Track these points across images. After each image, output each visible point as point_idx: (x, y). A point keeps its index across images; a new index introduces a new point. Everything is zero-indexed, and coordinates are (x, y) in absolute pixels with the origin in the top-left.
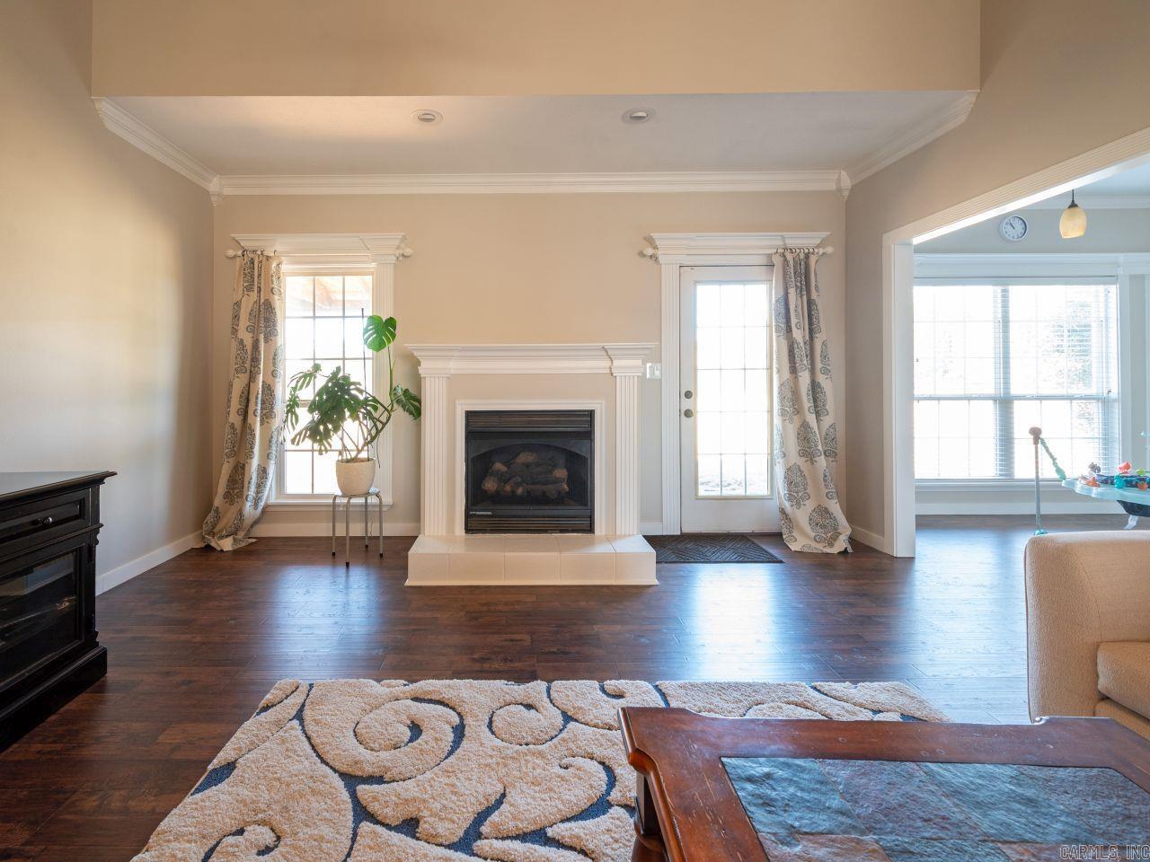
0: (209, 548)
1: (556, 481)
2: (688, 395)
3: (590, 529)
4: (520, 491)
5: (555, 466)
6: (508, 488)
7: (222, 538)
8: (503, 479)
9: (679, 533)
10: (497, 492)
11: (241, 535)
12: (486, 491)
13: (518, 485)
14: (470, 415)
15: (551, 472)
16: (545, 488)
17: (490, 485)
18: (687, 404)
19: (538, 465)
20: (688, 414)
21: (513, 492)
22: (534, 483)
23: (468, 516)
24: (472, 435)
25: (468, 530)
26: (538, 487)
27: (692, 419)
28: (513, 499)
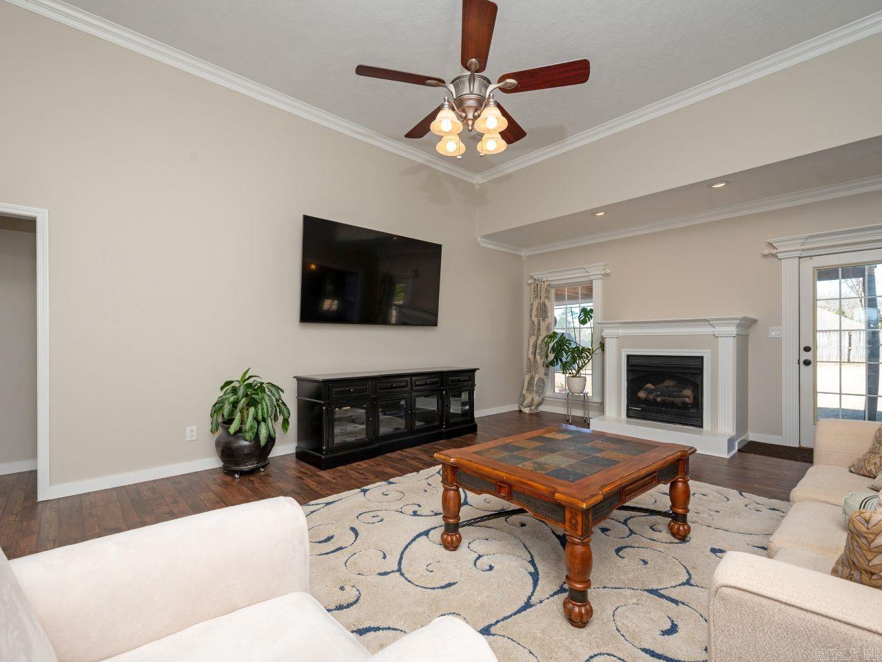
0: (521, 411)
1: (685, 397)
2: (807, 349)
3: (701, 426)
4: (659, 399)
6: (652, 397)
7: (525, 407)
8: (650, 391)
9: (797, 446)
10: (646, 399)
11: (533, 408)
12: (639, 398)
13: (659, 396)
14: (628, 356)
15: (681, 391)
17: (642, 394)
18: (806, 356)
19: (673, 387)
20: (807, 363)
21: (655, 399)
22: (669, 396)
23: (628, 409)
24: (629, 368)
25: (628, 416)
27: (811, 366)
28: (654, 403)
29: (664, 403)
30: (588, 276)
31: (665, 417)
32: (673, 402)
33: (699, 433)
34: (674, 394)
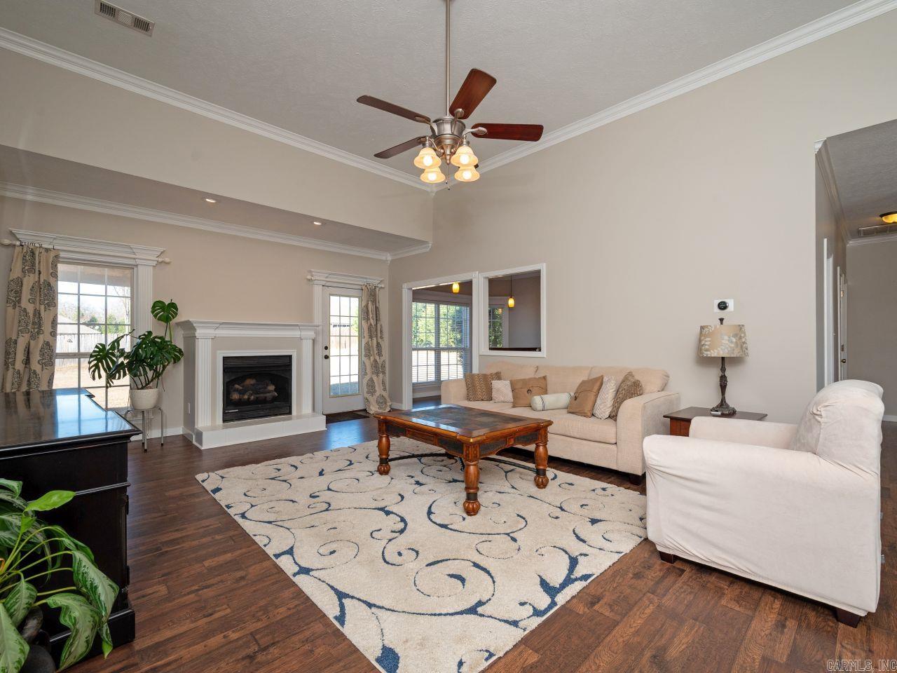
1: (269, 392)
2: (326, 348)
3: (290, 413)
4: (252, 398)
5: (267, 385)
6: (246, 397)
8: (242, 393)
10: (240, 399)
12: (232, 400)
13: (252, 395)
14: (225, 359)
15: (266, 388)
16: (265, 395)
17: (235, 396)
18: (326, 353)
19: (257, 384)
20: (327, 357)
21: (249, 398)
22: (259, 393)
23: (224, 414)
24: (226, 370)
25: (225, 420)
26: (262, 395)
27: (328, 360)
28: (248, 402)
29: (257, 401)
30: (135, 259)
31: (262, 413)
32: (266, 397)
33: (290, 419)
34: (261, 390)
